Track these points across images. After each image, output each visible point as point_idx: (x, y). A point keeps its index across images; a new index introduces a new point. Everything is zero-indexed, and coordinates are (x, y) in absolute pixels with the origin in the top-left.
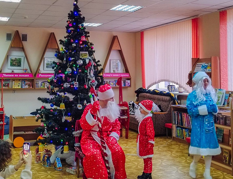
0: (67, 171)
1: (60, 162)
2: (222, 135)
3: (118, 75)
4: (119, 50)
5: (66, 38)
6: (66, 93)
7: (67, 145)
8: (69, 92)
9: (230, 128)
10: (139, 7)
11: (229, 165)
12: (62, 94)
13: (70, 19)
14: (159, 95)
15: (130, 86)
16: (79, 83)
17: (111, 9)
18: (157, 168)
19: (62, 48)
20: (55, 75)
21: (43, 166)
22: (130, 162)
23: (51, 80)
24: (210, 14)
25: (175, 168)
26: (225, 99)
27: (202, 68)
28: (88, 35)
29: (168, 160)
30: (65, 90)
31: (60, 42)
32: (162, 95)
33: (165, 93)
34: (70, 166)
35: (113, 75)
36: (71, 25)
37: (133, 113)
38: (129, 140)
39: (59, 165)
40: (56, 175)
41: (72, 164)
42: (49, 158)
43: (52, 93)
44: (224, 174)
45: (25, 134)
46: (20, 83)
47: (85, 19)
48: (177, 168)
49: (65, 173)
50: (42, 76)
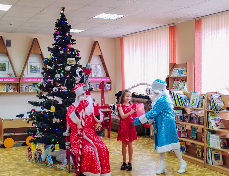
0: (58, 167)
1: (51, 160)
2: (196, 132)
3: (99, 79)
4: (100, 55)
5: (54, 46)
6: (55, 96)
7: (58, 144)
8: (57, 96)
9: (203, 127)
10: (121, 16)
11: (201, 158)
12: (51, 98)
13: (57, 27)
14: (138, 97)
15: (111, 89)
16: (67, 88)
17: (94, 18)
18: (138, 163)
19: (51, 55)
20: (45, 80)
21: (35, 163)
22: (114, 159)
23: (41, 84)
24: (186, 23)
25: (154, 162)
26: (199, 101)
27: (178, 72)
28: (74, 42)
29: (148, 156)
30: (54, 94)
31: (48, 49)
32: (141, 98)
33: (144, 95)
34: (60, 163)
35: (95, 79)
36: (58, 33)
37: (114, 115)
38: (111, 140)
39: (50, 162)
40: (49, 170)
41: (62, 161)
42: (40, 156)
43: (41, 97)
44: (197, 166)
45: (14, 135)
46: (5, 87)
47: (71, 27)
48: (156, 162)
49: (56, 169)
50: (26, 80)
